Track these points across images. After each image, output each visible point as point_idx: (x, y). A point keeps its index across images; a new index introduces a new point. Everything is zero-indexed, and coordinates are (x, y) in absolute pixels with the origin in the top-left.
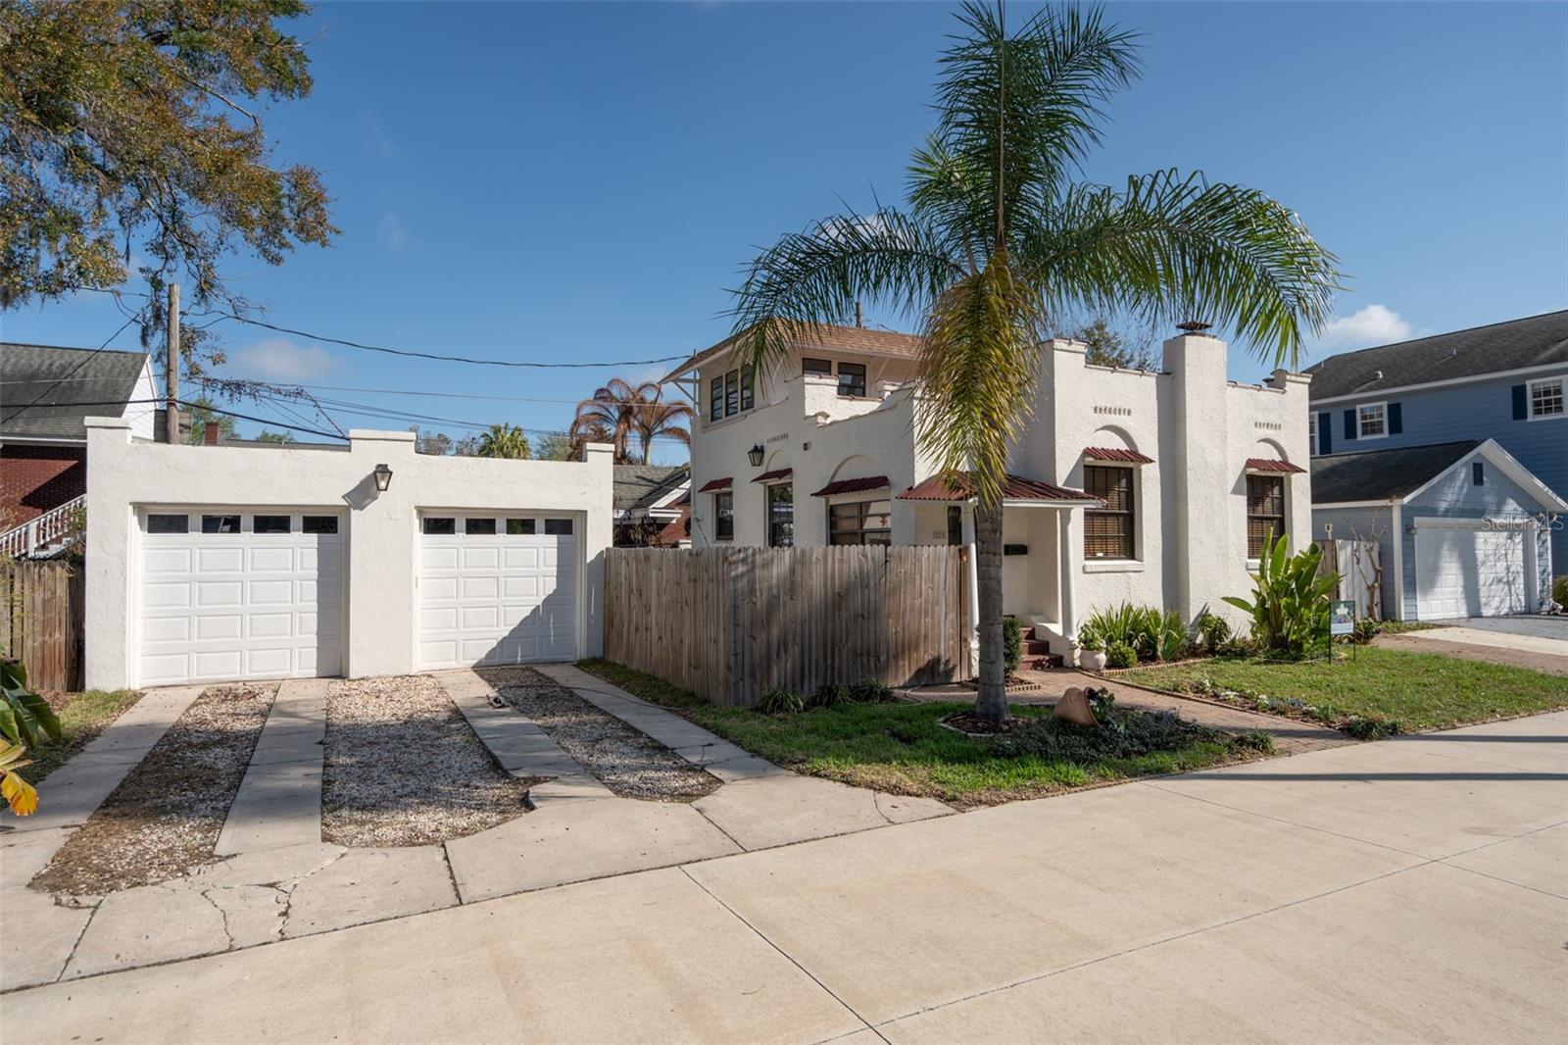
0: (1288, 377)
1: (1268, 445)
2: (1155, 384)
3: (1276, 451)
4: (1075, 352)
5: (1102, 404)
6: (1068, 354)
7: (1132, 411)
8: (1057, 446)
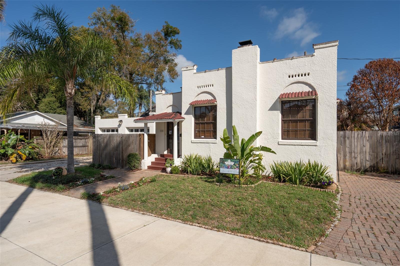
0: (315, 47)
1: (299, 84)
2: (225, 72)
3: (307, 87)
4: (190, 70)
5: (201, 85)
6: (188, 71)
7: (214, 85)
8: (182, 102)
